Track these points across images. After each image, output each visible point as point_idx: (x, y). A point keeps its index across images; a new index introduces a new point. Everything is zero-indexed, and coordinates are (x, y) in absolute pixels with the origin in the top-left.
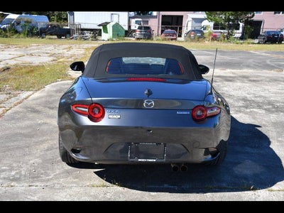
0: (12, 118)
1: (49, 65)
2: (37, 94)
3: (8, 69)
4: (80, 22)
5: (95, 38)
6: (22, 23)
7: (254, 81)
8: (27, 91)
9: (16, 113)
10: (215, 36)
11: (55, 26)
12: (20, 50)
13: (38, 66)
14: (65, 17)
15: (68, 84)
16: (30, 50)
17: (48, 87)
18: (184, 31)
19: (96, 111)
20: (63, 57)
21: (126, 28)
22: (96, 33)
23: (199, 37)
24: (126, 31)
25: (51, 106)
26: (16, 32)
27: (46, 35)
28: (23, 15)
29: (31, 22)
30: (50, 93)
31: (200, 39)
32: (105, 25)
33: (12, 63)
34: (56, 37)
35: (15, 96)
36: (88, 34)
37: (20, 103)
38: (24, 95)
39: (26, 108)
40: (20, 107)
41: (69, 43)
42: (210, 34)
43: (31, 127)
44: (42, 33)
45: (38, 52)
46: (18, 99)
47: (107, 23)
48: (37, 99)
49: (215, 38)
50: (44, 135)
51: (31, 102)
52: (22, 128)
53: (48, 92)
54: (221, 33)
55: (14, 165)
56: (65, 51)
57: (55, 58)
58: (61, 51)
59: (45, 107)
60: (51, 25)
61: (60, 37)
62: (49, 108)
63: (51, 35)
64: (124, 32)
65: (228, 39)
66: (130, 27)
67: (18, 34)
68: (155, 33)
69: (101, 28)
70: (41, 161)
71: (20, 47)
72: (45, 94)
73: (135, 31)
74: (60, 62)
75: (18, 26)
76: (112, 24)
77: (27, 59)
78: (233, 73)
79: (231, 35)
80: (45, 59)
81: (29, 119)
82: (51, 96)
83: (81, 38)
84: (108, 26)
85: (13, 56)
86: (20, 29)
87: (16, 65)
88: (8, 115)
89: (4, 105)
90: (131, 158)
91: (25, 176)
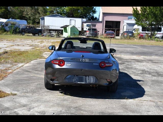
0: (17, 74)
1: (31, 51)
2: (27, 65)
3: (7, 52)
4: (49, 25)
5: (58, 36)
6: (9, 25)
7: (155, 62)
8: (21, 63)
9: (19, 72)
10: (142, 36)
11: (32, 27)
12: (10, 42)
13: (24, 51)
14: (38, 21)
15: (43, 61)
16: (17, 42)
17: (32, 62)
18: (121, 32)
19: (61, 62)
20: (39, 47)
21: (80, 29)
22: (59, 32)
23: (130, 36)
24: (80, 32)
25: (36, 70)
26: (5, 31)
27: (25, 33)
28: (10, 19)
29: (15, 25)
30: (34, 64)
31: (131, 38)
32: (65, 27)
33: (8, 49)
34: (32, 34)
35: (16, 65)
36: (54, 33)
37: (19, 68)
38: (20, 65)
39: (23, 70)
40: (20, 70)
41: (41, 39)
42: (139, 34)
43: (27, 77)
44: (22, 32)
45: (22, 44)
46: (17, 66)
47: (67, 26)
48: (28, 67)
49: (141, 37)
50: (35, 80)
51: (25, 68)
52: (23, 77)
53: (33, 64)
54: (146, 33)
55: (24, 89)
56: (39, 43)
57: (34, 48)
58: (37, 44)
59: (33, 70)
60: (29, 27)
61: (34, 34)
62: (35, 70)
63: (29, 33)
64: (78, 32)
65: (151, 38)
66: (82, 29)
67: (6, 32)
68: (100, 33)
69: (63, 29)
70: (35, 88)
71: (9, 41)
72: (32, 65)
73: (86, 31)
74: (37, 50)
75: (7, 27)
76: (70, 26)
77: (17, 48)
78: (144, 58)
79: (154, 35)
80: (28, 48)
81: (26, 74)
82: (35, 66)
83: (49, 36)
84: (67, 28)
85: (7, 46)
86: (8, 29)
87: (11, 51)
88: (15, 73)
89: (11, 69)
90: (75, 81)
91: (30, 92)
